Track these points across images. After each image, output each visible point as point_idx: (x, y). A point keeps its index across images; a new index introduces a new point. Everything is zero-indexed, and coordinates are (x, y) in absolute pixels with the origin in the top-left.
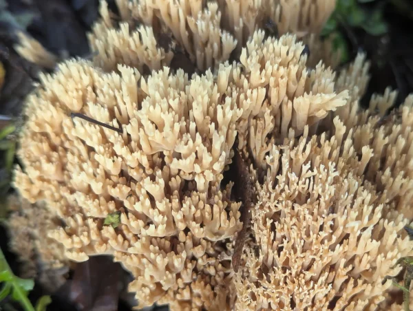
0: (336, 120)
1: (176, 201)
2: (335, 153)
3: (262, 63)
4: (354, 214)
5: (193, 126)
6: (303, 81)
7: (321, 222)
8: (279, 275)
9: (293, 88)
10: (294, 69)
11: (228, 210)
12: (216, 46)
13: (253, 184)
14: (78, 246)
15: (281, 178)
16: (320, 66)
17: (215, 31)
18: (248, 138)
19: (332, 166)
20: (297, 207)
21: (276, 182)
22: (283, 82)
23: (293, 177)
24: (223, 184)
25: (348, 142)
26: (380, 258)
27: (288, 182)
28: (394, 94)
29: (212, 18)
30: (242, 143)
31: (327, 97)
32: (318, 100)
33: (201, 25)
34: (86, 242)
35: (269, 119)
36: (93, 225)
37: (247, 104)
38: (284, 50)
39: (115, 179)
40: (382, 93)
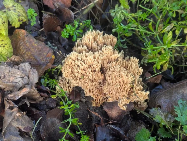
0: (119, 59)
1: (93, 73)
2: (119, 64)
3: (106, 50)
4: (123, 72)
5: (96, 60)
6: (113, 53)
7: (118, 74)
8: (111, 84)
9: (111, 54)
10: (111, 51)
11: (102, 75)
12: (96, 49)
13: (105, 71)
14: (76, 83)
15: (110, 68)
16: (115, 50)
17: (96, 46)
18: (103, 64)
19: (119, 65)
20: (113, 72)
21: (109, 69)
22: (109, 53)
23: (112, 68)
24: (100, 71)
25: (121, 62)
26: (128, 80)
27: (112, 69)
28: (129, 57)
29: (96, 44)
30: (103, 65)
31: (117, 55)
32: (116, 55)
33: (94, 45)
34: (77, 82)
35: (107, 59)
36: (78, 79)
37: (104, 57)
38: (109, 48)
39: (82, 70)
40: (127, 57)
